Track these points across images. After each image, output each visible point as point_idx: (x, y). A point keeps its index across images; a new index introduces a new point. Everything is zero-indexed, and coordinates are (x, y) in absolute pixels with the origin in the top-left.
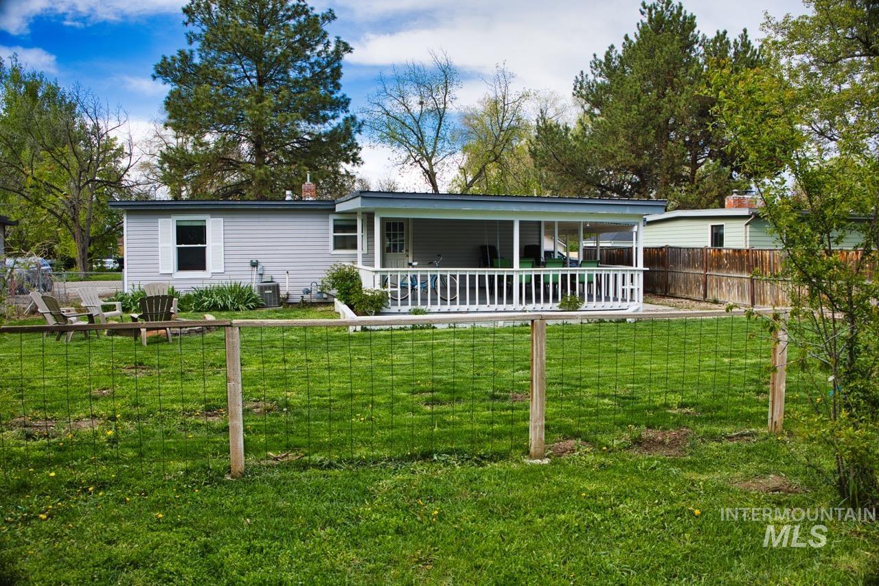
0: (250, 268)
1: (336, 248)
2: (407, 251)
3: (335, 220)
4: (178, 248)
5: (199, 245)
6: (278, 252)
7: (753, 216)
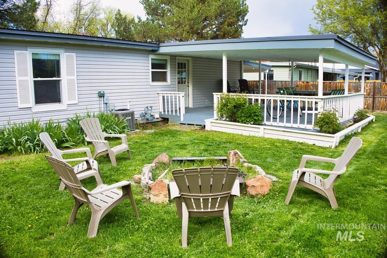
0: (98, 99)
1: (153, 80)
2: (188, 83)
3: (152, 59)
4: (35, 81)
5: (54, 79)
6: (117, 84)
7: (296, 66)
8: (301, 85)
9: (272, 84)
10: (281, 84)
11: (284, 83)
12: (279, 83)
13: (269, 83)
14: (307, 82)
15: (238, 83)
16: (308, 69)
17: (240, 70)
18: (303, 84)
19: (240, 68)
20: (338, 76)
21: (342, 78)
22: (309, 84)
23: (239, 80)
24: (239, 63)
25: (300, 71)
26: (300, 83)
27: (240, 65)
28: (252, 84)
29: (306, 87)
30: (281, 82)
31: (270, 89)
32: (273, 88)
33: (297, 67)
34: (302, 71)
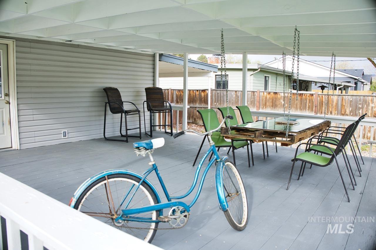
2: (7, 95)
7: (259, 70)
8: (266, 98)
9: (222, 95)
10: (236, 95)
11: (240, 94)
12: (233, 94)
13: (218, 94)
14: (276, 93)
15: (145, 94)
16: (277, 74)
17: (152, 70)
18: (268, 96)
19: (151, 66)
20: (316, 85)
21: (320, 88)
22: (278, 96)
23: (147, 89)
24: (151, 58)
25: (266, 77)
26: (264, 94)
27: (151, 62)
28: (194, 95)
29: (273, 100)
30: (236, 91)
31: (219, 102)
32: (224, 101)
33: (261, 71)
34: (269, 77)
